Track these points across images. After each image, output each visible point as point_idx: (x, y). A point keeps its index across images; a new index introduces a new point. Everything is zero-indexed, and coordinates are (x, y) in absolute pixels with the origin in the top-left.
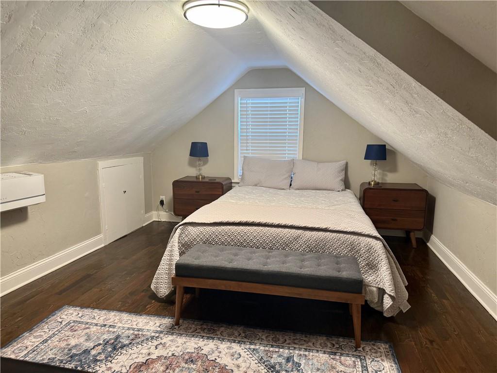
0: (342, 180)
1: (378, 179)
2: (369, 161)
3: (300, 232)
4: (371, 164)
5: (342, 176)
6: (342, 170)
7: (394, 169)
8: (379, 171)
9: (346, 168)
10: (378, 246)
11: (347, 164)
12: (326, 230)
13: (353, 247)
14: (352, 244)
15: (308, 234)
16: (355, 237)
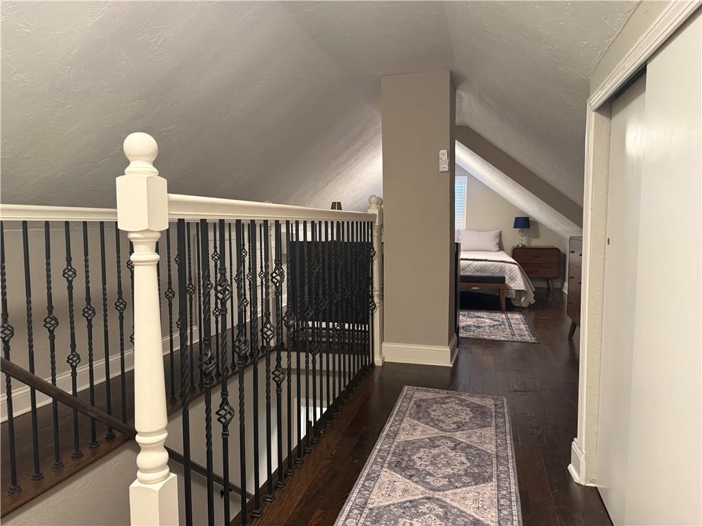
0: (497, 244)
1: (524, 243)
2: (518, 229)
3: (471, 262)
4: (520, 232)
5: (497, 241)
6: (497, 237)
7: (537, 236)
8: (525, 238)
9: (500, 235)
10: (516, 268)
11: (501, 232)
12: (486, 260)
13: (502, 269)
14: (501, 267)
15: (476, 263)
16: (503, 264)
